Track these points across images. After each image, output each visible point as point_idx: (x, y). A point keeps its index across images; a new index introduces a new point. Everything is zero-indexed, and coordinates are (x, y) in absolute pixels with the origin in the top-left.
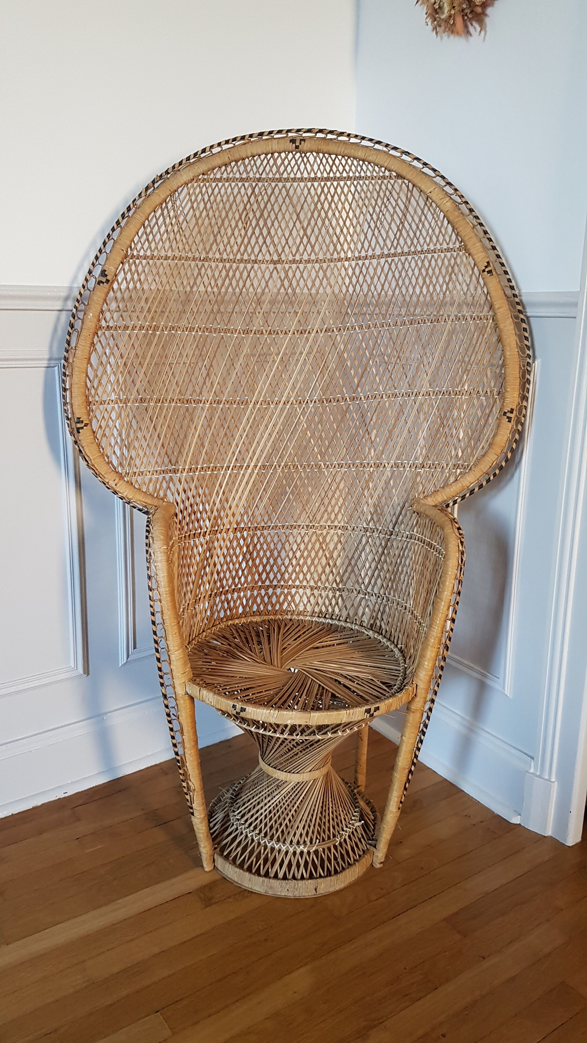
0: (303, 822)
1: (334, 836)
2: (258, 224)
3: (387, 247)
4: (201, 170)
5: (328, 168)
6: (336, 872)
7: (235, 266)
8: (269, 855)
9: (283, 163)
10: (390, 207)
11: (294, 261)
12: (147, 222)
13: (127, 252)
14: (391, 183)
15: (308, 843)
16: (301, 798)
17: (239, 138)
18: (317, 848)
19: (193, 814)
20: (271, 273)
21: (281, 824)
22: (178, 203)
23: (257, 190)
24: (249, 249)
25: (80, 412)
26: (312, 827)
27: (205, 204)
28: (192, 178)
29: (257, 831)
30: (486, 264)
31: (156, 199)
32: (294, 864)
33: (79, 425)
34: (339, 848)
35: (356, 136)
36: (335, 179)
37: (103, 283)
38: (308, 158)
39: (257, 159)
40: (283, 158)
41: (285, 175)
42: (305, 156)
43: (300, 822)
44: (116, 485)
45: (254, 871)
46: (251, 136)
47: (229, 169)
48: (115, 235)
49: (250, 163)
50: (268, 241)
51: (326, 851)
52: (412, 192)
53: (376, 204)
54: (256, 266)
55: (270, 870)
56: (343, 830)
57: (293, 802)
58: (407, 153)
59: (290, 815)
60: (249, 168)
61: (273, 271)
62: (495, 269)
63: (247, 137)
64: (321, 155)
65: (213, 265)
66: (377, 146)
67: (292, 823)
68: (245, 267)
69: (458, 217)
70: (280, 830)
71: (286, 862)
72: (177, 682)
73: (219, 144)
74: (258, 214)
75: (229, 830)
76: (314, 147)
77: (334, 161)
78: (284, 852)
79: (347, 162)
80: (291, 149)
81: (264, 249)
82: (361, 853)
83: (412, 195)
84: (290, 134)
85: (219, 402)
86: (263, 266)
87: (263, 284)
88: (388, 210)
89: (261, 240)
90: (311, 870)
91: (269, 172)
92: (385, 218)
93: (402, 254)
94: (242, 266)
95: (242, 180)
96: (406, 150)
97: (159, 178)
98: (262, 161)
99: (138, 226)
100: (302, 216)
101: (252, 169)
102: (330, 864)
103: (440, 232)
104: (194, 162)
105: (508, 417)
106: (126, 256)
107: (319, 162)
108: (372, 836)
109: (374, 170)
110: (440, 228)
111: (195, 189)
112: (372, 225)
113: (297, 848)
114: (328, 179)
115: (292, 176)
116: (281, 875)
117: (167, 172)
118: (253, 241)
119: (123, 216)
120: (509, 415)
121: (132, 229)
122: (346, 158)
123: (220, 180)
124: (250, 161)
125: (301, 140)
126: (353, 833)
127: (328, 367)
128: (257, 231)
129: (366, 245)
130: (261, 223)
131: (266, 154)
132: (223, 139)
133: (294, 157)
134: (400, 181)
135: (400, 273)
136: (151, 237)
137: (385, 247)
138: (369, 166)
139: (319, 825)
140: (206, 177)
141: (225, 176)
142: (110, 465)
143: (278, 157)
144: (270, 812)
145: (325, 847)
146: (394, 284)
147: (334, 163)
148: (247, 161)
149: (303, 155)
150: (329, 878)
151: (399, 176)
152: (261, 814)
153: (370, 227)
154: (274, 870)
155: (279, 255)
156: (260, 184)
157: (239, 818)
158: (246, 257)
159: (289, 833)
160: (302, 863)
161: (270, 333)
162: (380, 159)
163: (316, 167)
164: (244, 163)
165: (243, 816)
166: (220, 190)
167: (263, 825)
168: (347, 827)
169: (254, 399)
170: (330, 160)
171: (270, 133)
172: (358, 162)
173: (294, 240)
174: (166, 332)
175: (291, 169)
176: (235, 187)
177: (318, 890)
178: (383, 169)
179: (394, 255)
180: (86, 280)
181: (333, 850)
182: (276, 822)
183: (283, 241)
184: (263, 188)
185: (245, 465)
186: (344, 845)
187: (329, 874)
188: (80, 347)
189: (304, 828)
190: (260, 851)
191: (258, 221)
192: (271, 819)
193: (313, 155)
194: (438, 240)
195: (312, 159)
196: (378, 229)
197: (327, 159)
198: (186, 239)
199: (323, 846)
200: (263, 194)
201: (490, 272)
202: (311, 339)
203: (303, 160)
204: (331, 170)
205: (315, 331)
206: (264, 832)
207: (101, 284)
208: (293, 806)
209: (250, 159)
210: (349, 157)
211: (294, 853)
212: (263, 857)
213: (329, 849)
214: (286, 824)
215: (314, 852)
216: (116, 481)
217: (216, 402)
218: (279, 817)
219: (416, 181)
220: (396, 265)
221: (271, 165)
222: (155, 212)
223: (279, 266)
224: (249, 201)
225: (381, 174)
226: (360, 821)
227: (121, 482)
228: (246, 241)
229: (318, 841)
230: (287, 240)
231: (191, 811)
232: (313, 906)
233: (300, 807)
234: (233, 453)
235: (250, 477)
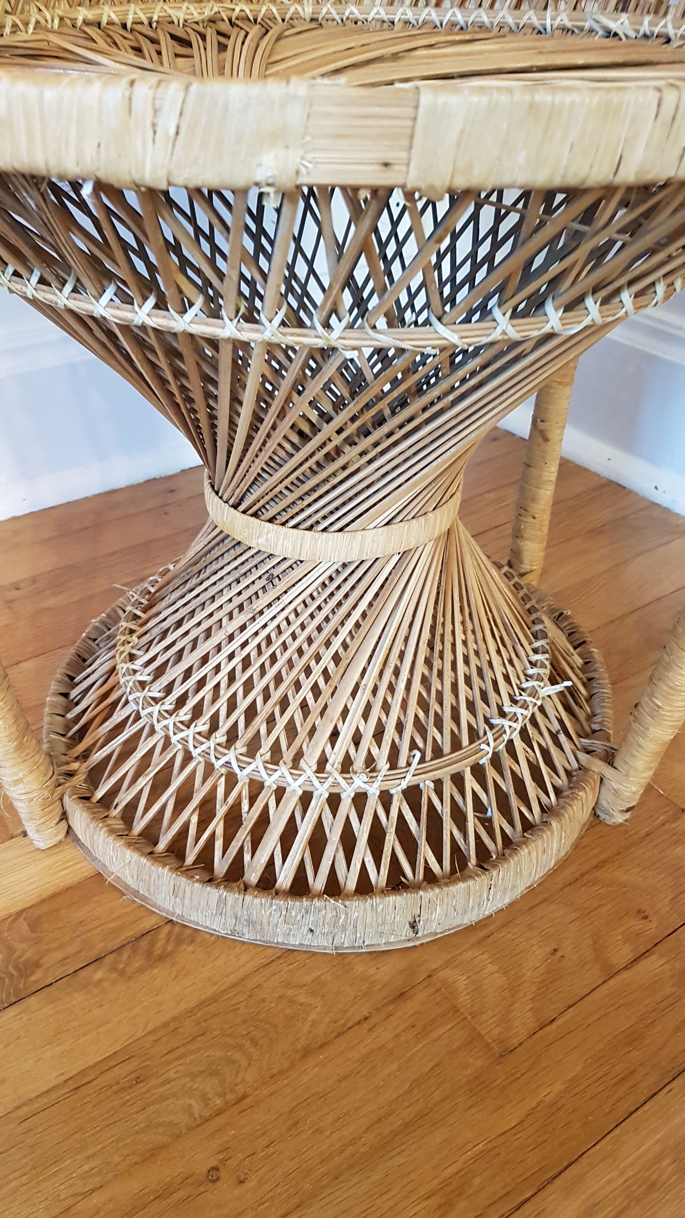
0: (363, 696)
1: (474, 735)
6: (484, 856)
8: (245, 806)
15: (383, 764)
16: (356, 615)
18: (415, 781)
21: (284, 703)
26: (396, 711)
29: (202, 725)
32: (334, 837)
34: (491, 773)
43: (354, 694)
45: (190, 859)
51: (448, 788)
55: (247, 857)
56: (502, 714)
57: (328, 629)
59: (317, 670)
67: (322, 701)
70: (281, 722)
71: (305, 830)
75: (118, 717)
78: (295, 799)
82: (562, 781)
90: (394, 855)
102: (463, 828)
108: (590, 717)
113: (343, 783)
116: (285, 877)
126: (533, 721)
139: (423, 704)
144: (246, 663)
145: (445, 774)
150: (461, 885)
152: (218, 668)
154: (262, 857)
157: (149, 679)
159: (312, 732)
160: (361, 833)
165: (159, 672)
167: (222, 704)
168: (514, 702)
177: (420, 926)
181: (470, 783)
182: (267, 695)
186: (507, 761)
187: (459, 867)
189: (366, 715)
190: (214, 789)
192: (249, 686)
199: (437, 774)
206: (225, 726)
208: (327, 644)
211: (334, 801)
212: (221, 811)
213: (458, 780)
214: (304, 703)
215: (405, 792)
218: (278, 679)
226: (553, 681)
229: (418, 755)
232: (401, 996)
233: (353, 646)
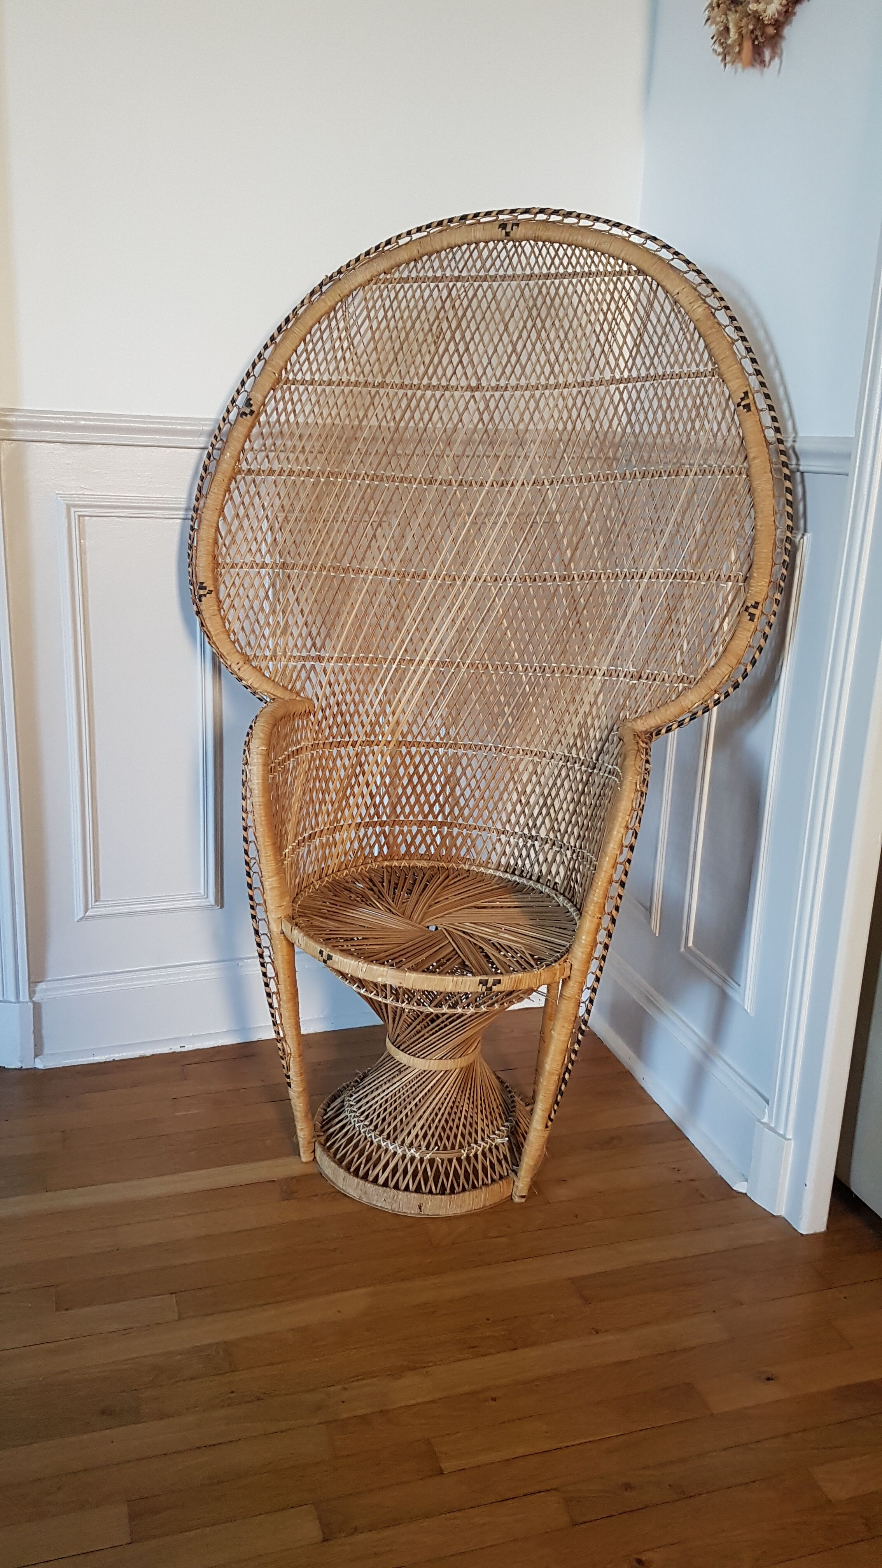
0: (422, 1121)
1: (461, 1147)
2: (453, 338)
3: (620, 369)
4: (381, 268)
5: (548, 261)
6: (452, 1191)
7: (419, 393)
8: (374, 1153)
9: (490, 255)
10: (626, 314)
11: (497, 388)
12: (308, 337)
13: (281, 375)
14: (629, 281)
15: (424, 1148)
16: (426, 1090)
17: (435, 224)
18: (433, 1156)
19: (289, 1084)
20: (467, 403)
21: (395, 1118)
22: (351, 311)
23: (454, 293)
24: (440, 371)
25: (204, 575)
26: (433, 1129)
27: (386, 312)
28: (369, 278)
29: (367, 1123)
30: (743, 395)
31: (322, 306)
32: (401, 1170)
33: (202, 592)
34: (465, 1163)
35: (588, 217)
36: (556, 276)
37: (246, 415)
38: (523, 248)
39: (457, 251)
40: (491, 248)
41: (492, 272)
42: (520, 245)
43: (419, 1119)
44: (239, 669)
45: (352, 1170)
46: (451, 220)
47: (419, 265)
48: (267, 354)
49: (447, 257)
50: (465, 359)
51: (446, 1162)
52: (655, 292)
53: (609, 309)
54: (447, 394)
55: (370, 1172)
56: (476, 1143)
58: (654, 239)
59: (409, 1108)
60: (446, 263)
61: (469, 400)
62: (755, 403)
63: (445, 222)
64: (540, 244)
65: (391, 392)
66: (615, 231)
67: (408, 1120)
68: (434, 395)
69: (711, 328)
70: (393, 1125)
71: (392, 1165)
72: (272, 916)
73: (409, 233)
74: (454, 325)
75: (341, 1117)
76: (530, 233)
77: (557, 251)
78: (391, 1153)
79: (573, 253)
80: (499, 237)
81: (459, 371)
82: (496, 1177)
83: (655, 296)
84: (501, 217)
85: (387, 573)
86: (457, 394)
87: (456, 418)
88: (623, 317)
89: (456, 359)
90: (420, 1180)
91: (472, 268)
92: (619, 329)
93: (638, 379)
94: (429, 393)
95: (435, 279)
96: (653, 235)
97: (328, 280)
98: (463, 254)
99: (297, 341)
100: (511, 328)
101: (449, 265)
102: (448, 1178)
103: (689, 348)
104: (375, 258)
105: (750, 614)
106: (278, 380)
107: (537, 253)
109: (609, 263)
110: (689, 343)
111: (373, 293)
112: (602, 338)
113: (408, 1151)
114: (547, 276)
115: (501, 272)
116: (381, 1180)
117: (339, 272)
118: (445, 360)
119: (280, 329)
120: (752, 610)
121: (289, 345)
122: (573, 247)
123: (407, 280)
124: (447, 254)
125: (513, 225)
126: (490, 1149)
127: (534, 533)
128: (452, 347)
129: (593, 365)
130: (458, 336)
131: (469, 244)
132: (413, 226)
133: (505, 247)
134: (641, 278)
135: (634, 404)
136: (312, 356)
137: (617, 369)
138: (603, 258)
139: (444, 1129)
140: (388, 276)
141: (414, 274)
142: (236, 644)
143: (484, 248)
144: (386, 1101)
145: (446, 1157)
146: (624, 419)
147: (557, 254)
148: (443, 254)
149: (517, 244)
150: (442, 1197)
151: (639, 272)
152: (376, 1102)
153: (598, 341)
154: (376, 1172)
155: (479, 379)
156: (459, 284)
157: (353, 1104)
158: (434, 382)
159: (402, 1130)
160: (410, 1170)
161: (461, 484)
162: (615, 248)
163: (533, 260)
164: (439, 257)
165: (357, 1102)
166: (406, 293)
167: (375, 1116)
168: (483, 1140)
169: (435, 571)
170: (551, 249)
171: (476, 215)
172: (588, 252)
173: (500, 358)
174: (322, 480)
175: (500, 263)
176: (425, 289)
177: (422, 1208)
178: (620, 262)
179: (628, 380)
180: (228, 411)
182: (390, 1114)
183: (485, 361)
184: (463, 289)
185: (418, 657)
186: (473, 1161)
187: (443, 1192)
188: (212, 496)
190: (365, 1146)
191: (453, 333)
192: (385, 1110)
193: (530, 244)
194: (685, 360)
195: (528, 249)
196: (609, 343)
197: (548, 249)
198: (357, 357)
199: (443, 1156)
200: (462, 297)
201: (747, 407)
202: (514, 494)
203: (516, 251)
204: (553, 263)
205: (520, 483)
206: (374, 1124)
207: (244, 417)
208: (414, 1099)
209: (448, 251)
210: (576, 247)
211: (404, 1157)
212: (366, 1154)
213: (450, 1161)
214: (402, 1119)
215: (429, 1160)
216: (239, 665)
217: (383, 573)
218: (396, 1109)
219: (660, 278)
220: (630, 393)
221: (475, 258)
222: (319, 322)
223: (477, 394)
224: (443, 307)
225: (618, 269)
227: (246, 667)
228: (436, 360)
229: (437, 1148)
230: (490, 359)
231: (288, 1080)
233: (423, 1101)
234: (403, 641)
235: (425, 673)
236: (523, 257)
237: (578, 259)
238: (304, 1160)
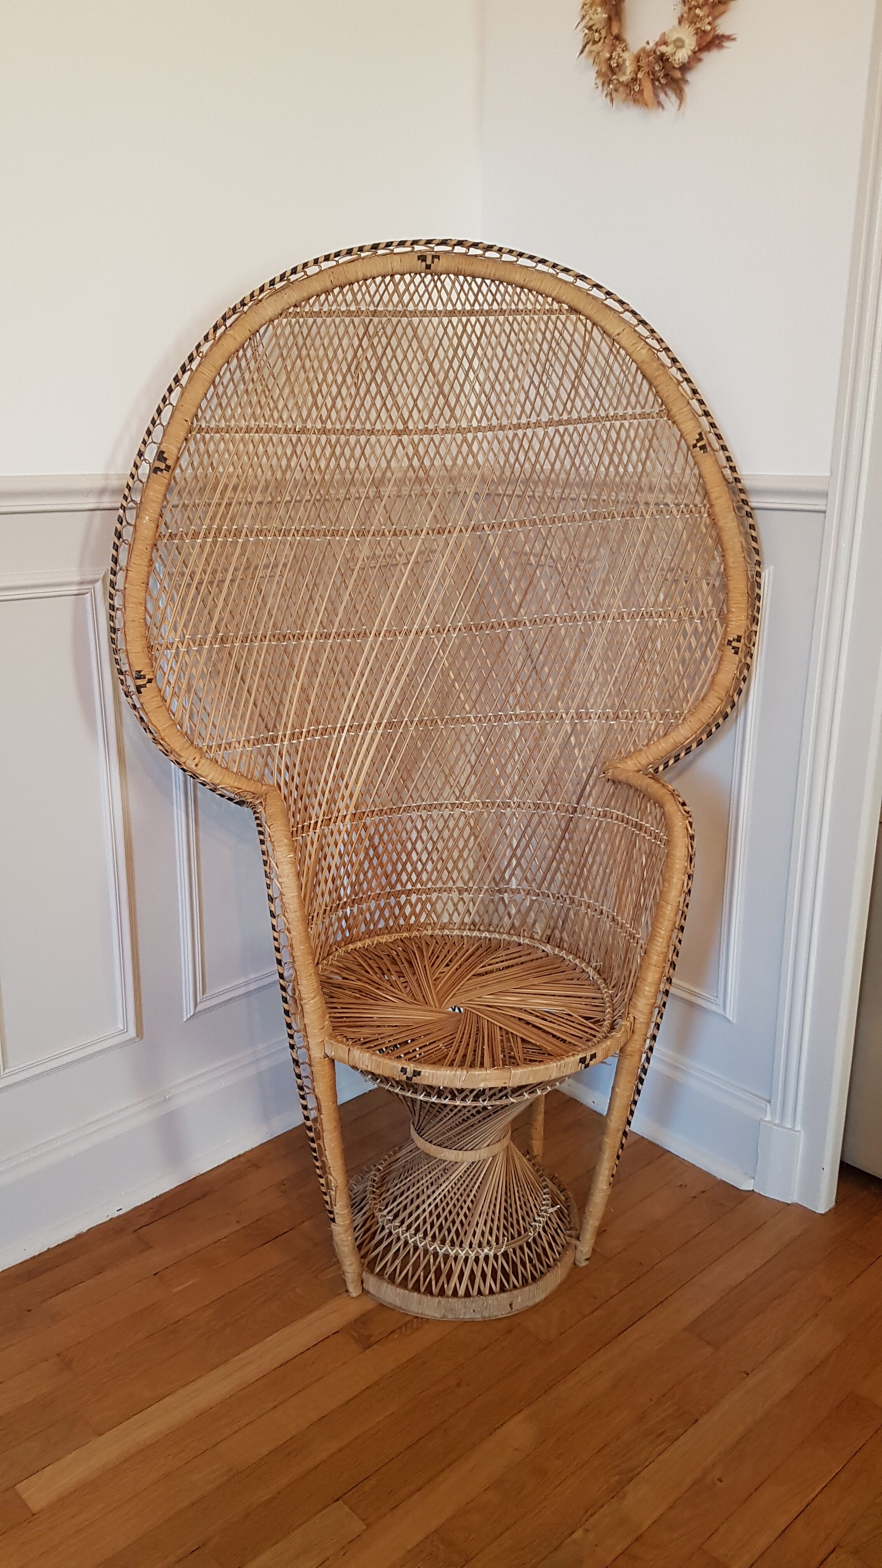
0: (484, 1216)
1: (525, 1230)
2: (374, 378)
3: (558, 411)
4: (293, 301)
5: (472, 298)
6: (534, 1278)
7: (343, 439)
8: (443, 1266)
9: (407, 289)
10: (560, 354)
11: (426, 431)
12: (218, 379)
13: (192, 423)
14: (561, 321)
15: (494, 1244)
16: (478, 1184)
17: (345, 252)
18: (506, 1249)
19: (333, 1220)
20: (395, 449)
21: (454, 1222)
22: (260, 349)
23: (371, 330)
24: (363, 415)
25: (140, 663)
26: (496, 1222)
27: (299, 350)
28: (280, 311)
29: (421, 1235)
30: (698, 437)
31: (229, 343)
32: (478, 1274)
33: (140, 682)
34: (533, 1245)
35: (511, 252)
36: (481, 312)
37: (162, 470)
38: (442, 283)
39: (371, 284)
40: (407, 282)
41: (411, 307)
42: (439, 279)
43: (480, 1216)
44: (196, 765)
45: (423, 1290)
46: (361, 249)
47: (331, 298)
48: (174, 398)
49: (360, 289)
50: (389, 402)
51: (518, 1252)
52: (591, 333)
53: (541, 349)
54: (373, 439)
55: (446, 1286)
56: (535, 1221)
57: (468, 1190)
58: (583, 278)
59: (465, 1207)
60: (359, 297)
61: (397, 445)
62: (710, 444)
63: (355, 251)
64: (461, 278)
65: (314, 438)
66: (541, 267)
67: (468, 1219)
68: (358, 441)
69: (658, 369)
70: (453, 1230)
71: (467, 1274)
72: (313, 1042)
73: (316, 262)
74: (374, 364)
75: (378, 1238)
76: (453, 266)
77: (479, 287)
78: (462, 1261)
79: (498, 289)
80: (419, 270)
81: (384, 414)
82: (560, 1249)
83: (591, 337)
84: (417, 248)
85: (328, 636)
86: (383, 439)
87: (384, 464)
88: (557, 358)
89: (379, 402)
90: (501, 1281)
91: (388, 302)
92: (554, 370)
93: (580, 420)
94: (353, 439)
95: (350, 313)
96: (582, 273)
97: (231, 312)
98: (378, 287)
99: (207, 384)
100: (436, 366)
101: (363, 298)
102: (525, 1269)
103: (632, 390)
104: (282, 288)
105: (734, 648)
106: (191, 430)
107: (459, 288)
108: (569, 1223)
109: (537, 301)
110: (632, 386)
111: (284, 328)
112: (536, 380)
113: (480, 1252)
114: (472, 313)
115: (421, 307)
116: (461, 1291)
117: (243, 303)
118: (368, 402)
119: (183, 369)
120: (735, 644)
121: (197, 388)
122: (497, 283)
123: (319, 314)
124: (360, 287)
125: (433, 257)
126: (547, 1223)
127: (477, 581)
128: (373, 389)
129: (528, 407)
130: (379, 377)
131: (384, 277)
132: (321, 254)
133: (423, 281)
134: (573, 317)
135: (577, 448)
136: (224, 401)
137: (555, 411)
138: (530, 296)
139: (506, 1218)
140: (298, 310)
141: (326, 308)
143: (400, 282)
144: (437, 1206)
145: (516, 1245)
146: (568, 463)
147: (480, 290)
148: (356, 287)
149: (436, 278)
150: (527, 1288)
151: (573, 310)
152: (424, 1211)
153: (532, 382)
154: (452, 1285)
155: (405, 423)
156: (376, 320)
157: (391, 1218)
158: (358, 426)
159: (465, 1233)
160: (489, 1272)
161: (395, 534)
162: (547, 286)
163: (454, 297)
164: (352, 290)
165: (396, 1216)
166: (319, 328)
167: (428, 1225)
168: (539, 1216)
169: (375, 628)
170: (474, 285)
171: (389, 244)
172: (514, 290)
173: (426, 400)
174: (252, 539)
175: (418, 298)
176: (340, 324)
177: (513, 1306)
178: (550, 300)
179: (569, 422)
180: (136, 466)
181: (526, 1250)
182: (446, 1219)
183: (411, 403)
184: (380, 326)
185: (365, 723)
186: (539, 1240)
187: (525, 1283)
188: (133, 567)
189: (485, 1224)
190: (429, 1261)
191: (374, 373)
192: (438, 1216)
193: (450, 278)
194: (628, 403)
195: (448, 284)
196: (544, 385)
197: (470, 285)
198: (274, 402)
199: (514, 1246)
200: (380, 334)
201: (703, 448)
202: (451, 542)
203: (436, 286)
204: (476, 300)
205: (458, 529)
206: (430, 1235)
207: (159, 473)
208: (468, 1196)
209: (361, 283)
210: (501, 282)
211: (477, 1260)
212: (433, 1269)
213: (521, 1248)
214: (461, 1221)
215: (503, 1254)
216: (197, 760)
217: (324, 636)
218: (450, 1212)
219: (598, 318)
220: (571, 436)
221: (391, 292)
222: (228, 363)
223: (405, 438)
224: (360, 345)
225: (547, 307)
226: (553, 1206)
227: (203, 761)
228: (358, 403)
229: (506, 1239)
230: (415, 401)
231: (332, 1216)
232: (510, 1331)
233: (478, 1196)
234: (349, 708)
235: (372, 739)
236: (443, 293)
237: (503, 296)
238: (354, 1295)
